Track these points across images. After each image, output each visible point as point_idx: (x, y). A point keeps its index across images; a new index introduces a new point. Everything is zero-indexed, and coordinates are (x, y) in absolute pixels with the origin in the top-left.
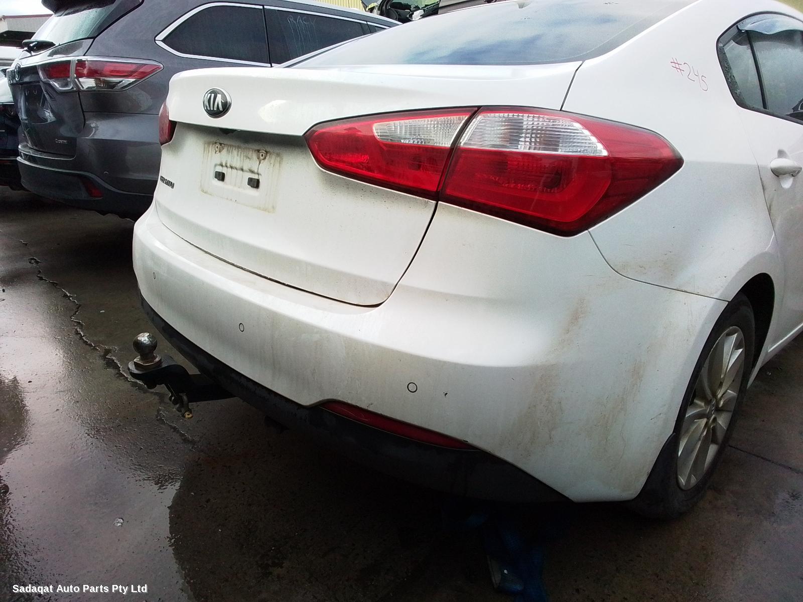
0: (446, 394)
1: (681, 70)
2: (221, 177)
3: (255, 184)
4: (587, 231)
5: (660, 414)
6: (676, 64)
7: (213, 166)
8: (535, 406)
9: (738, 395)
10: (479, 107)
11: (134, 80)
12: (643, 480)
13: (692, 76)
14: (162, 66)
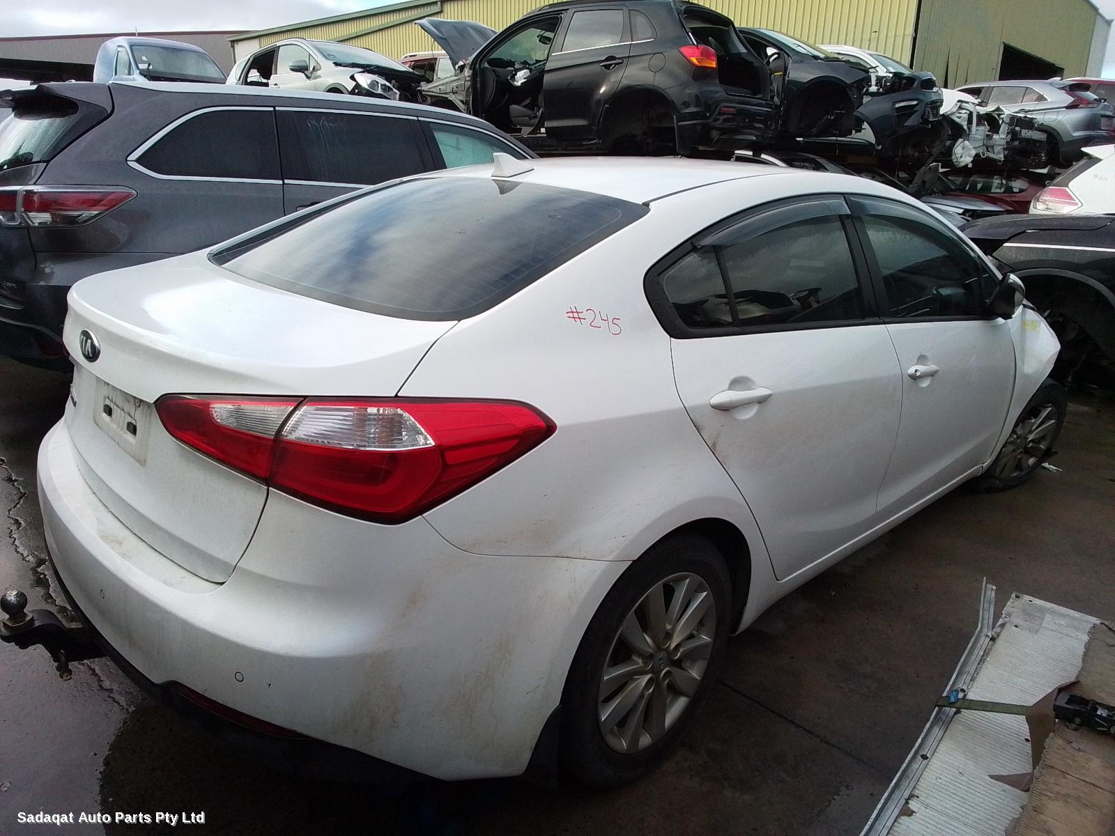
0: (270, 685)
1: (580, 319)
2: (109, 411)
3: (132, 429)
4: (420, 516)
5: (538, 687)
6: (575, 315)
7: (103, 398)
8: (369, 693)
9: (715, 641)
10: (305, 397)
11: (97, 212)
12: (526, 756)
13: (598, 322)
14: (134, 192)
